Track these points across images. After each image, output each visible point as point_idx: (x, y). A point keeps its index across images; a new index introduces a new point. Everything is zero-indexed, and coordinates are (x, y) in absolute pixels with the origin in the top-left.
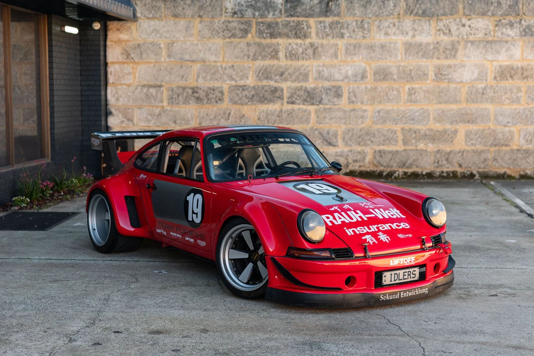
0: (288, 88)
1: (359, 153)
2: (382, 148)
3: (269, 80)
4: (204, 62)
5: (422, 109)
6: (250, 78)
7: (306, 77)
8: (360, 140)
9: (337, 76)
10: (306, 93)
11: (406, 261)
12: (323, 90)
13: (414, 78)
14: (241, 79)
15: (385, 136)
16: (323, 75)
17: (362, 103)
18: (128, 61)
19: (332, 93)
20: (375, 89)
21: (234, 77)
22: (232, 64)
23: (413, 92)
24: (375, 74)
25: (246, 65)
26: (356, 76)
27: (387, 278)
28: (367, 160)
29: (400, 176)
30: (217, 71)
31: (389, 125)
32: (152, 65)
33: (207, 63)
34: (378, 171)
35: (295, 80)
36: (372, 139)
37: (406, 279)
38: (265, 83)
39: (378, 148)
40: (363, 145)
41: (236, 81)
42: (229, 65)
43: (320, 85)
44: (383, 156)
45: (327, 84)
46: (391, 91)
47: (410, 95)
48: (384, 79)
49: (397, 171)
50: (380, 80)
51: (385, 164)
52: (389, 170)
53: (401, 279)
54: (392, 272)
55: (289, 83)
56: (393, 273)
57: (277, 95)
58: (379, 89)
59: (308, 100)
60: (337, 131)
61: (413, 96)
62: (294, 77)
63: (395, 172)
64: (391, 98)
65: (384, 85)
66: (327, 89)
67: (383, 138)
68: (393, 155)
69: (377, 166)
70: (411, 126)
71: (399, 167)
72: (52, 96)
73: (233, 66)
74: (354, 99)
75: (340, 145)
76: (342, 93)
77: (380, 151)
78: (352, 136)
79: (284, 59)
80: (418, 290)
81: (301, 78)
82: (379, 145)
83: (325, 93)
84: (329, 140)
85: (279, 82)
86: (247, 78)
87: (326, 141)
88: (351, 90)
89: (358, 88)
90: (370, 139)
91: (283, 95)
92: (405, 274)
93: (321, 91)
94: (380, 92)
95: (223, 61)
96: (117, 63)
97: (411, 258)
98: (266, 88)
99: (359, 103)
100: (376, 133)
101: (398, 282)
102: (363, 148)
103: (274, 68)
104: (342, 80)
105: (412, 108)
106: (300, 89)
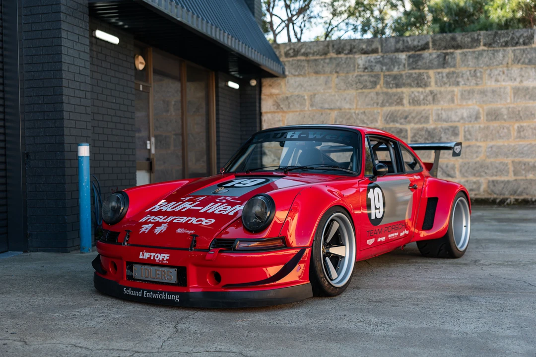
0: (412, 129)
1: (475, 183)
2: (495, 178)
3: (395, 123)
4: (341, 109)
5: (530, 144)
6: (379, 121)
7: (426, 119)
8: (475, 172)
9: (454, 118)
10: (427, 133)
12: (442, 130)
13: (523, 118)
14: (372, 123)
15: (497, 168)
16: (441, 117)
17: (477, 140)
18: (278, 110)
19: (450, 133)
20: (488, 128)
21: (365, 121)
22: (363, 110)
23: (522, 129)
24: (487, 115)
25: (376, 111)
26: (470, 117)
28: (482, 189)
29: (512, 203)
30: (351, 116)
31: (501, 159)
32: (298, 113)
33: (343, 110)
34: (492, 199)
35: (417, 123)
36: (486, 171)
38: (392, 125)
39: (491, 179)
40: (478, 176)
41: (367, 124)
42: (361, 111)
43: (439, 126)
44: (496, 185)
45: (445, 125)
46: (502, 129)
47: (519, 132)
48: (495, 119)
49: (509, 198)
50: (492, 120)
51: (498, 192)
52: (501, 197)
55: (412, 125)
57: (402, 135)
58: (491, 128)
59: (429, 138)
60: (454, 165)
61: (522, 133)
62: (416, 120)
63: (507, 199)
64: (502, 135)
65: (495, 124)
66: (445, 129)
67: (496, 170)
68: (505, 184)
69: (490, 194)
70: (521, 159)
71: (511, 195)
72: (218, 136)
73: (364, 112)
74: (469, 137)
75: (457, 177)
76: (459, 132)
77: (493, 181)
78: (468, 168)
79: (408, 105)
81: (423, 120)
82: (492, 176)
83: (443, 132)
84: (447, 173)
85: (404, 124)
86: (377, 121)
87: (445, 173)
88: (466, 129)
89: (473, 127)
90: (484, 171)
91: (407, 135)
93: (440, 131)
94: (492, 130)
95: (356, 109)
96: (269, 112)
98: (393, 130)
99: (474, 140)
100: (490, 165)
102: (478, 178)
103: (400, 113)
104: (459, 121)
105: (521, 143)
106: (422, 129)
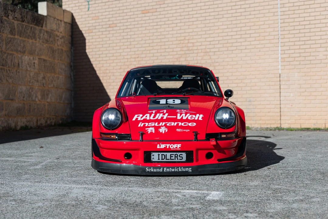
11: (172, 146)
27: (155, 157)
37: (173, 159)
53: (169, 159)
54: (159, 153)
56: (161, 154)
80: (181, 168)
92: (172, 156)
97: (177, 145)
101: (165, 160)
